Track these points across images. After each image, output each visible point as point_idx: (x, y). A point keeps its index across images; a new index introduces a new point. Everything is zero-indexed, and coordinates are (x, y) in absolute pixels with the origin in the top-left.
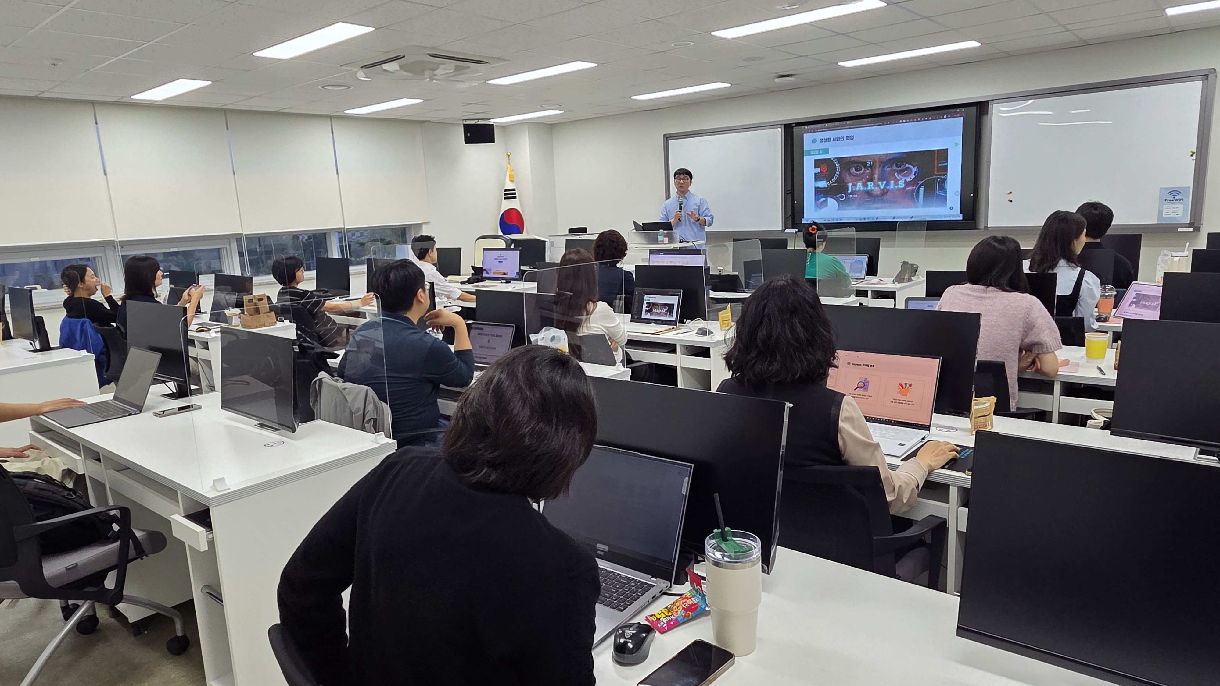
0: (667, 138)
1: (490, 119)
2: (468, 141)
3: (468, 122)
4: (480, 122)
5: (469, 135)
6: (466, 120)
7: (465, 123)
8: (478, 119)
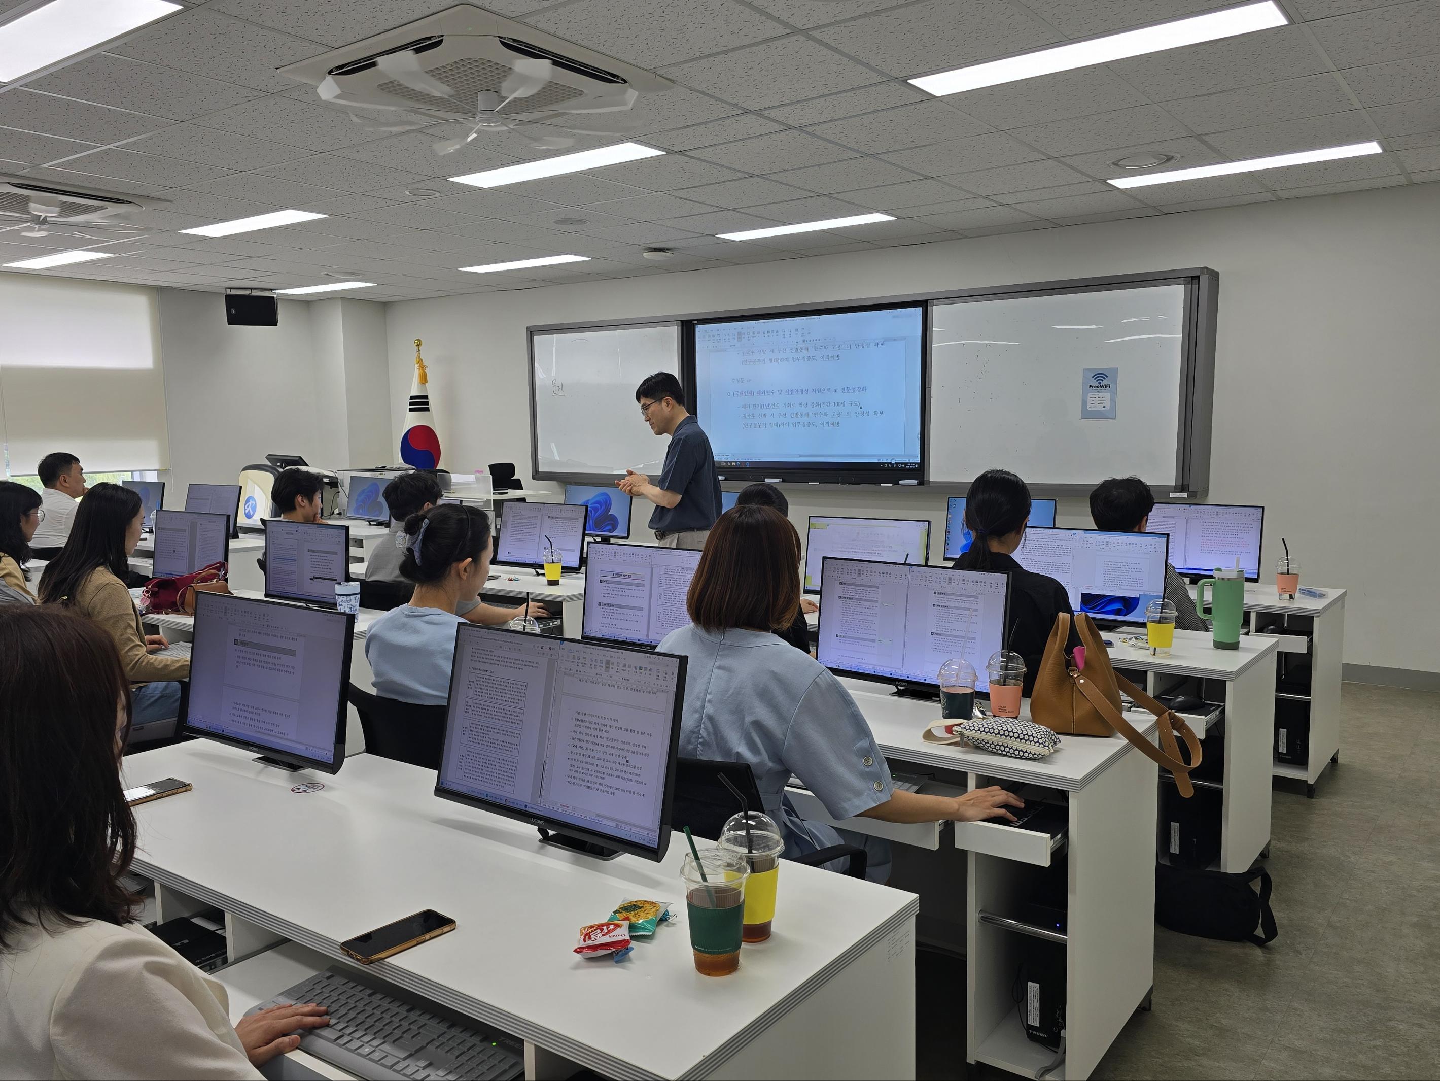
0: (532, 332)
1: (271, 290)
2: (232, 321)
3: (234, 292)
4: (255, 293)
5: (233, 311)
6: (231, 288)
7: (229, 292)
8: (251, 289)
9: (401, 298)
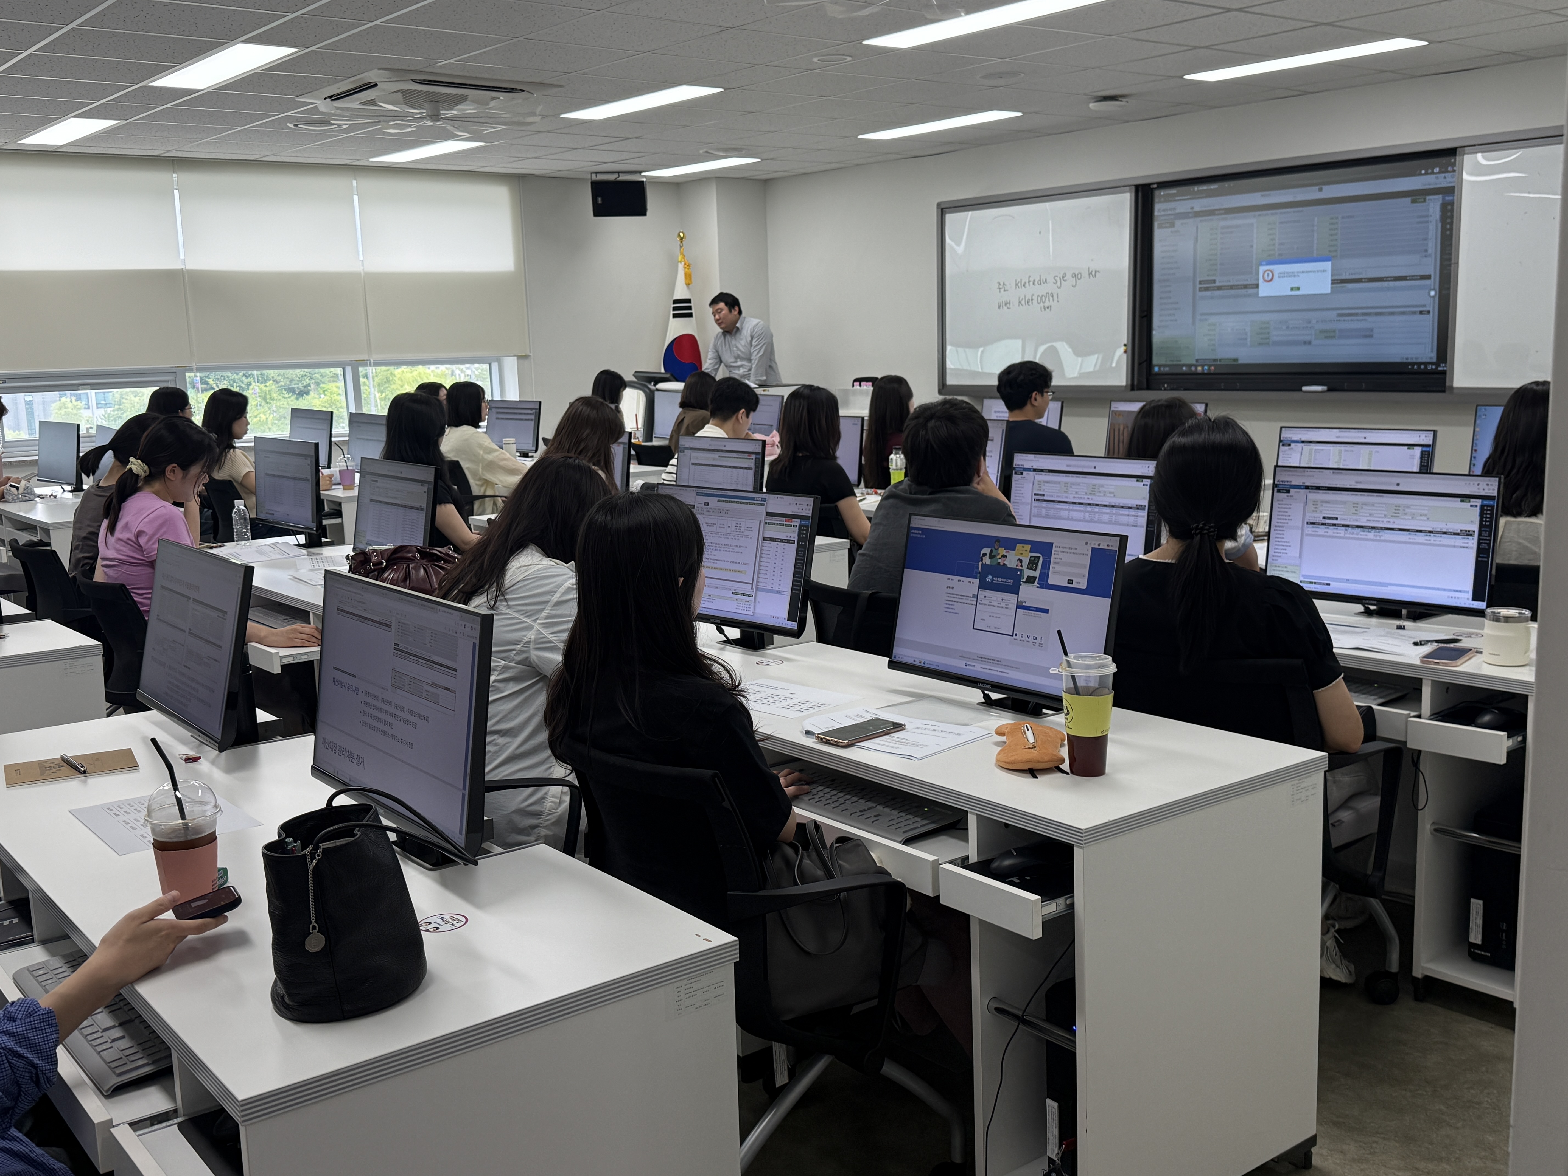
0: (943, 210)
1: (640, 172)
2: (599, 211)
3: (601, 177)
4: (623, 177)
5: (600, 200)
6: (596, 173)
7: (594, 177)
8: (618, 173)
9: (786, 174)
